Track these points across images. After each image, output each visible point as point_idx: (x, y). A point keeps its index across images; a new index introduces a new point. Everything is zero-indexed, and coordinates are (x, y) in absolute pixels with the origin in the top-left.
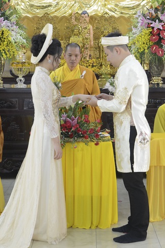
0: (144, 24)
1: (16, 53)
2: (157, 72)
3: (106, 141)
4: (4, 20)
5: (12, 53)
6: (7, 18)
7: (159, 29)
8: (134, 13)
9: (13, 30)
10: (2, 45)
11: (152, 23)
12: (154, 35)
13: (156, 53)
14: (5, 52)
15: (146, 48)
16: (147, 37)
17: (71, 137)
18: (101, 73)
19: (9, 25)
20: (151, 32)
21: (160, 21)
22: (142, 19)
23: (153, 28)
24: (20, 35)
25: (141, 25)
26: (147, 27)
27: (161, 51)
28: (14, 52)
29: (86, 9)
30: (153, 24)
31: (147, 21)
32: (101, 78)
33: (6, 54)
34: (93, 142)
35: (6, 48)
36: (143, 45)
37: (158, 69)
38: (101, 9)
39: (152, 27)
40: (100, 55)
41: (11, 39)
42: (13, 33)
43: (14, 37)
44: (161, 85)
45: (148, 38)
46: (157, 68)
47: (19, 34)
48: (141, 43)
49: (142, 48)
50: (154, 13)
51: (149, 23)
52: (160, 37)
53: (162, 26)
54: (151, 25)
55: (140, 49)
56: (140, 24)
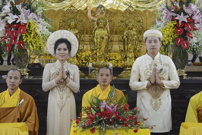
0: (168, 17)
1: (43, 45)
2: (181, 65)
3: (144, 128)
4: (30, 13)
5: (38, 45)
6: (33, 11)
7: (183, 22)
8: (149, 7)
9: (39, 23)
10: (29, 37)
11: (176, 16)
12: (179, 28)
13: (180, 46)
14: (32, 44)
15: (171, 41)
16: (171, 30)
17: (111, 123)
18: (126, 65)
19: (36, 17)
20: (175, 25)
21: (185, 14)
22: (166, 12)
23: (178, 21)
24: (47, 28)
25: (166, 18)
26: (172, 20)
27: (187, 44)
28: (40, 44)
29: (101, 3)
30: (178, 17)
31: (171, 14)
32: (126, 70)
33: (33, 46)
34: (132, 129)
35: (33, 40)
36: (168, 38)
37: (183, 62)
38: (116, 3)
39: (176, 20)
40: (124, 48)
41: (38, 31)
42: (40, 26)
43: (41, 30)
44: (185, 78)
45: (173, 30)
46: (181, 60)
47: (45, 27)
48: (165, 36)
49: (166, 40)
50: (178, 6)
51: (173, 16)
52: (185, 30)
53: (187, 19)
54: (176, 18)
55: (165, 41)
56: (164, 17)
